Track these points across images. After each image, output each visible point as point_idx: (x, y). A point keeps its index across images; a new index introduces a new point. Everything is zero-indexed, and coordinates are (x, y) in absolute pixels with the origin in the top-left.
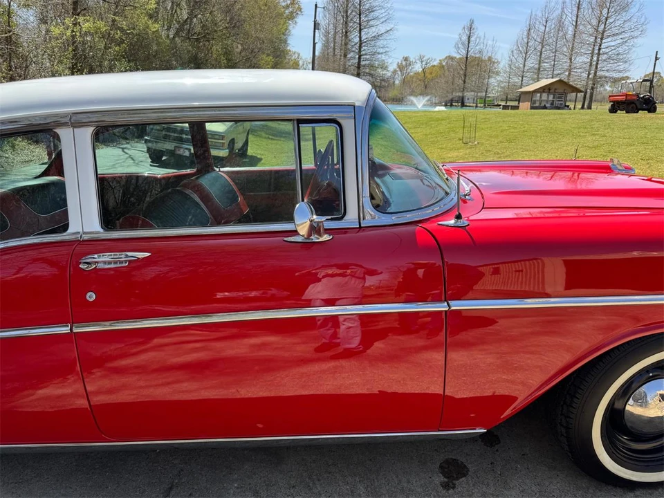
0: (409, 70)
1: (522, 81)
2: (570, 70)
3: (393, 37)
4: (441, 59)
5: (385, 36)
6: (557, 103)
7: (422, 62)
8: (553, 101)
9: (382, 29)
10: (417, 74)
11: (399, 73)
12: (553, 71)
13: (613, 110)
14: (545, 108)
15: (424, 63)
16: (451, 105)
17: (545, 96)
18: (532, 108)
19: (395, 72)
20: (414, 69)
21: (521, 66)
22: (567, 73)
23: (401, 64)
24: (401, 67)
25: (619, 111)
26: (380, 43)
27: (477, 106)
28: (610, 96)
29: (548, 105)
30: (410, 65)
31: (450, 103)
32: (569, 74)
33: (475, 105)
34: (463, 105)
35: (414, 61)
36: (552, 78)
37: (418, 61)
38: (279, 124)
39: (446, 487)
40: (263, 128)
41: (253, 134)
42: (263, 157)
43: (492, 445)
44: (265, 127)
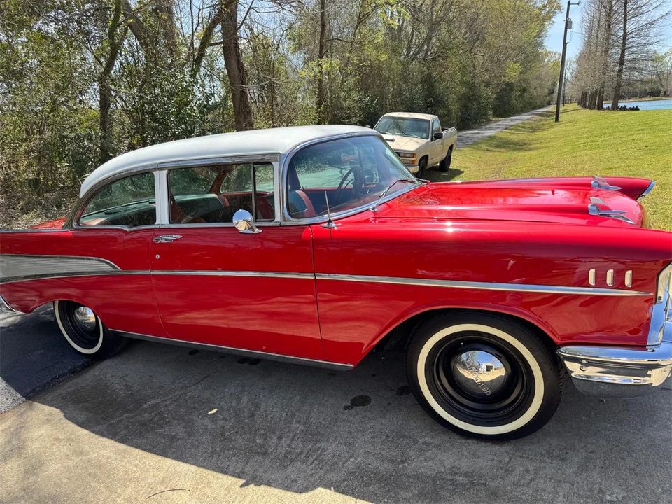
3: (668, 22)
5: (658, 23)
9: (657, 14)
26: (653, 31)
38: (512, 134)
39: (346, 408)
40: (488, 140)
41: (473, 146)
42: (466, 170)
43: (401, 394)
44: (492, 138)
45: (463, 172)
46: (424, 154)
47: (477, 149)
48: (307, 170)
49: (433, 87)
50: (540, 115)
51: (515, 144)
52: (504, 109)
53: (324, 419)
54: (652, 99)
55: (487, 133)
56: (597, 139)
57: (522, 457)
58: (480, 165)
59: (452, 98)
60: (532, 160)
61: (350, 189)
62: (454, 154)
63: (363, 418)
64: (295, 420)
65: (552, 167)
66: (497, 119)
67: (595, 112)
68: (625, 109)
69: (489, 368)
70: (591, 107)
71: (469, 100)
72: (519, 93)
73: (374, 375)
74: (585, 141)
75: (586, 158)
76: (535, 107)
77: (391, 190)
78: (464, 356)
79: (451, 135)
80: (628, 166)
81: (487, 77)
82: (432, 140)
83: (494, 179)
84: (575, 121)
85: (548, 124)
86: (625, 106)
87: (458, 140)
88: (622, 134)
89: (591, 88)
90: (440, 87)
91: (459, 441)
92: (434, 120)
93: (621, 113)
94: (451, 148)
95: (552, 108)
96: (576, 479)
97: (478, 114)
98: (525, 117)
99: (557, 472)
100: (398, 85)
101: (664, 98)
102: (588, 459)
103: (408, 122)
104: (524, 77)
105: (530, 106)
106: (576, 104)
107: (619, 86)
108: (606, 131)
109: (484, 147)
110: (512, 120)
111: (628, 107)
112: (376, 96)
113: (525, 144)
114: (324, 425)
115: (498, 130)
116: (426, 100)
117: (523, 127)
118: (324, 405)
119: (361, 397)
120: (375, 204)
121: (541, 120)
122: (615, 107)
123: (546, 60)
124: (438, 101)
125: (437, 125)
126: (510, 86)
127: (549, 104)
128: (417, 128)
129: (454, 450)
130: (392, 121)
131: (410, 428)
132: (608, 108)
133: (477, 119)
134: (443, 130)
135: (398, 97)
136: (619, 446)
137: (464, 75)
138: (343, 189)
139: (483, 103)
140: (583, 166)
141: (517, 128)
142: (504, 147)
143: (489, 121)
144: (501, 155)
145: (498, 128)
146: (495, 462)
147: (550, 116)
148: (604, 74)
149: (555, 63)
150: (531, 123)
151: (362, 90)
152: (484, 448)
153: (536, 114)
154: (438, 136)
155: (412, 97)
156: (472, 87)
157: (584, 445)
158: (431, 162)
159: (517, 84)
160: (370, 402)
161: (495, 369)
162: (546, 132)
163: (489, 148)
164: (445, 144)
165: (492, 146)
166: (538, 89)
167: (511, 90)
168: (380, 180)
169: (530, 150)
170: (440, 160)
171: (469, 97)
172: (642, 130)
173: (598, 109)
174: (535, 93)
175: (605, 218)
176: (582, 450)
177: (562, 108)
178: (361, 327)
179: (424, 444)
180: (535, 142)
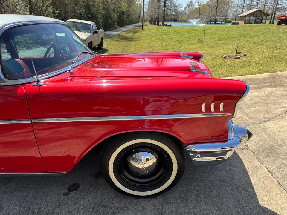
0: (192, 7)
1: (243, 11)
2: (265, 5)
4: (207, 1)
6: (257, 21)
7: (198, 3)
8: (256, 20)
10: (196, 8)
11: (188, 8)
12: (257, 5)
13: (279, 24)
14: (251, 23)
15: (199, 3)
16: (210, 23)
17: (251, 18)
18: (245, 24)
19: (186, 8)
20: (195, 7)
21: (243, 3)
22: (264, 6)
23: (189, 4)
24: (189, 6)
25: (282, 24)
27: (222, 23)
28: (278, 17)
29: (252, 22)
30: (193, 4)
31: (209, 22)
32: (265, 7)
33: (221, 23)
34: (215, 23)
35: (195, 2)
36: (257, 9)
37: (196, 3)
38: (126, 34)
39: (65, 194)
40: (117, 36)
41: (111, 38)
42: (110, 49)
43: (97, 178)
44: (118, 35)
45: (108, 50)
46: (90, 41)
47: (113, 40)
48: (27, 48)
49: (90, 9)
50: (136, 26)
51: (128, 38)
52: (122, 23)
53: (51, 207)
54: (174, 22)
55: (116, 33)
56: (159, 37)
57: (168, 203)
58: (115, 47)
59: (99, 16)
60: (136, 46)
61: (52, 58)
62: (104, 41)
63: (77, 199)
64: (30, 212)
65: (145, 49)
66: (119, 27)
67: (156, 26)
68: (166, 25)
69: (148, 159)
70: (155, 24)
71: (107, 17)
72: (127, 16)
73: (80, 168)
74: (155, 38)
75: (157, 45)
76: (134, 23)
77: (79, 58)
78: (134, 156)
79: (102, 32)
80: (173, 48)
81: (113, 7)
82: (93, 34)
83: (122, 54)
84: (150, 29)
85: (139, 30)
86: (167, 25)
87: (105, 35)
88: (168, 35)
89: (155, 16)
90: (94, 10)
91: (134, 201)
92: (93, 24)
93: (166, 27)
94: (102, 38)
95: (140, 24)
96: (195, 210)
97: (111, 24)
98: (130, 27)
99: (186, 208)
100: (73, 7)
101: (178, 22)
102: (197, 196)
103: (80, 24)
104: (128, 9)
105: (132, 22)
106: (149, 23)
107: (164, 16)
108: (162, 34)
109: (116, 39)
110: (125, 28)
111: (168, 25)
112: (62, 11)
113: (132, 38)
114: (51, 211)
115: (120, 32)
116: (87, 16)
117: (130, 31)
118: (50, 196)
119: (74, 185)
120: (70, 67)
121: (136, 29)
122: (163, 25)
123: (136, 3)
124: (93, 16)
125: (95, 27)
126: (123, 13)
127: (139, 22)
128: (85, 28)
129: (133, 208)
130: (72, 23)
131: (105, 199)
132: (161, 25)
133: (111, 27)
134: (98, 30)
135: (74, 13)
136: (208, 185)
137: (104, 5)
138: (47, 58)
139: (113, 19)
140: (157, 48)
141: (128, 31)
142: (124, 40)
143: (116, 28)
144: (123, 43)
145: (120, 31)
146: (155, 210)
147: (140, 27)
148: (159, 10)
149: (140, 5)
150: (133, 30)
151: (54, 7)
152: (148, 203)
153: (135, 26)
154: (96, 32)
155: (81, 13)
156: (108, 11)
157: (193, 187)
158: (94, 45)
159: (126, 12)
160: (79, 187)
161: (151, 159)
162: (139, 34)
163: (118, 40)
164: (99, 36)
165: (119, 39)
166: (134, 15)
167: (124, 14)
168: (70, 52)
169: (135, 41)
170: (98, 44)
171: (107, 16)
172: (175, 34)
173: (157, 25)
174: (133, 17)
175: (198, 73)
176: (193, 191)
177: (144, 24)
178: (68, 143)
179: (115, 209)
180: (136, 38)
